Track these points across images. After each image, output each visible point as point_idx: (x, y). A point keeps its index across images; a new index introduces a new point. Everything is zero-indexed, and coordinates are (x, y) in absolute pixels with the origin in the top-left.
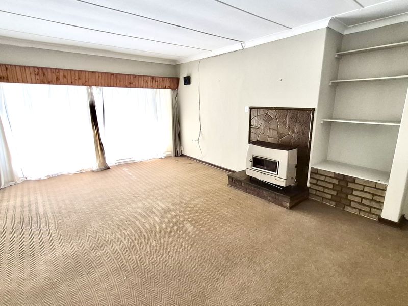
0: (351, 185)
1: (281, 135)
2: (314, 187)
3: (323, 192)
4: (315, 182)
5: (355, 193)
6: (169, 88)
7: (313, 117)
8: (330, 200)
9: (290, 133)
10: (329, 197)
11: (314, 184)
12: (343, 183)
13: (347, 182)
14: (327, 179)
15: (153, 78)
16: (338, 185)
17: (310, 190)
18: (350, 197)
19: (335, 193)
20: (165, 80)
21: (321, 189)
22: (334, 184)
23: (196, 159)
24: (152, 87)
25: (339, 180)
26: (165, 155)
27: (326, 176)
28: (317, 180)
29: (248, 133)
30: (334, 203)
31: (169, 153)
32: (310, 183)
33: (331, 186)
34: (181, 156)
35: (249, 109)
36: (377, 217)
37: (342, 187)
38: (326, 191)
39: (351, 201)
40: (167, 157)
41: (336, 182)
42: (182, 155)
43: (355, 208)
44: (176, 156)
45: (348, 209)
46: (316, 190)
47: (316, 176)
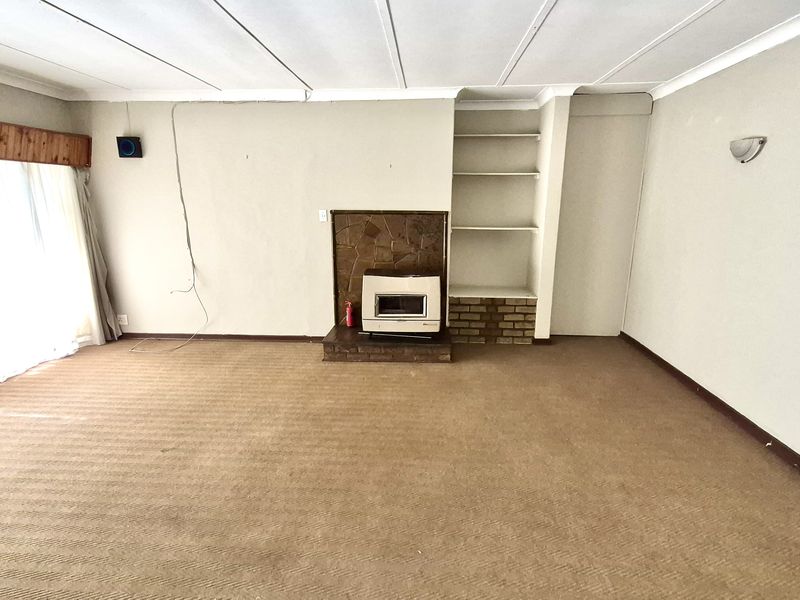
0: (501, 310)
1: (397, 256)
2: (457, 324)
3: (469, 328)
4: (456, 317)
5: (506, 318)
6: (67, 162)
7: (447, 224)
8: (480, 336)
9: (412, 250)
10: (477, 332)
11: (456, 320)
12: (492, 309)
13: (496, 307)
14: (473, 309)
15: (21, 129)
16: (487, 313)
17: (451, 330)
18: (502, 325)
19: (483, 325)
20: (56, 141)
21: (466, 324)
22: (481, 313)
23: (189, 336)
24: (19, 158)
25: (488, 306)
26: (77, 346)
27: (470, 305)
28: (460, 313)
29: (331, 260)
30: (483, 339)
31: (87, 338)
32: (450, 320)
33: (477, 317)
34: (120, 338)
35: (330, 215)
36: (530, 340)
37: (491, 314)
38: (473, 325)
39: (503, 329)
40: (85, 350)
41: (483, 309)
42: (127, 337)
43: (508, 337)
44: (108, 342)
45: (501, 341)
46: (459, 328)
47: (459, 309)
